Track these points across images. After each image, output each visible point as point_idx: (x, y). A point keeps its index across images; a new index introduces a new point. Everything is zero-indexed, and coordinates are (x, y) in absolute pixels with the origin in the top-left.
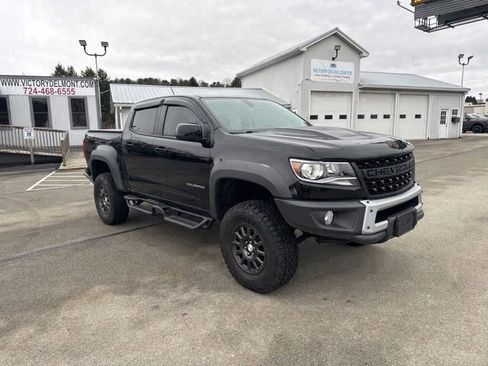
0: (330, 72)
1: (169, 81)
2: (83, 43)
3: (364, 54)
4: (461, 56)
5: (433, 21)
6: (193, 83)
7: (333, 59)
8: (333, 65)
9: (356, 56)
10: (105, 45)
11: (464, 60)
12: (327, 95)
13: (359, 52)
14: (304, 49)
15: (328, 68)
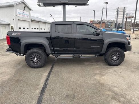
0: (23, 14)
3: (31, 10)
4: (50, 15)
5: (41, 4)
7: (23, 10)
8: (23, 12)
9: (29, 10)
11: (51, 16)
12: (23, 21)
13: (30, 9)
14: (15, 5)
15: (22, 13)
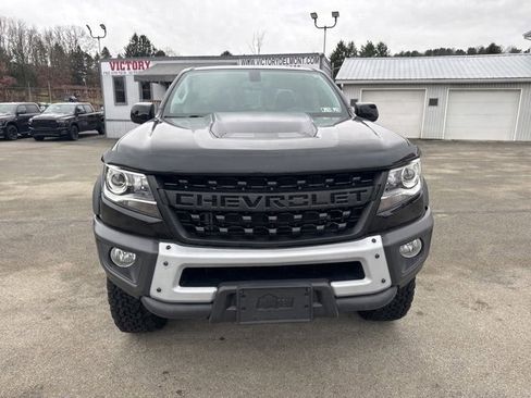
1: (465, 50)
2: (314, 16)
6: (494, 50)
10: (335, 15)
